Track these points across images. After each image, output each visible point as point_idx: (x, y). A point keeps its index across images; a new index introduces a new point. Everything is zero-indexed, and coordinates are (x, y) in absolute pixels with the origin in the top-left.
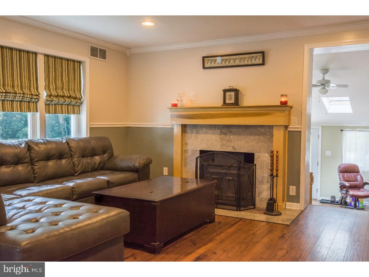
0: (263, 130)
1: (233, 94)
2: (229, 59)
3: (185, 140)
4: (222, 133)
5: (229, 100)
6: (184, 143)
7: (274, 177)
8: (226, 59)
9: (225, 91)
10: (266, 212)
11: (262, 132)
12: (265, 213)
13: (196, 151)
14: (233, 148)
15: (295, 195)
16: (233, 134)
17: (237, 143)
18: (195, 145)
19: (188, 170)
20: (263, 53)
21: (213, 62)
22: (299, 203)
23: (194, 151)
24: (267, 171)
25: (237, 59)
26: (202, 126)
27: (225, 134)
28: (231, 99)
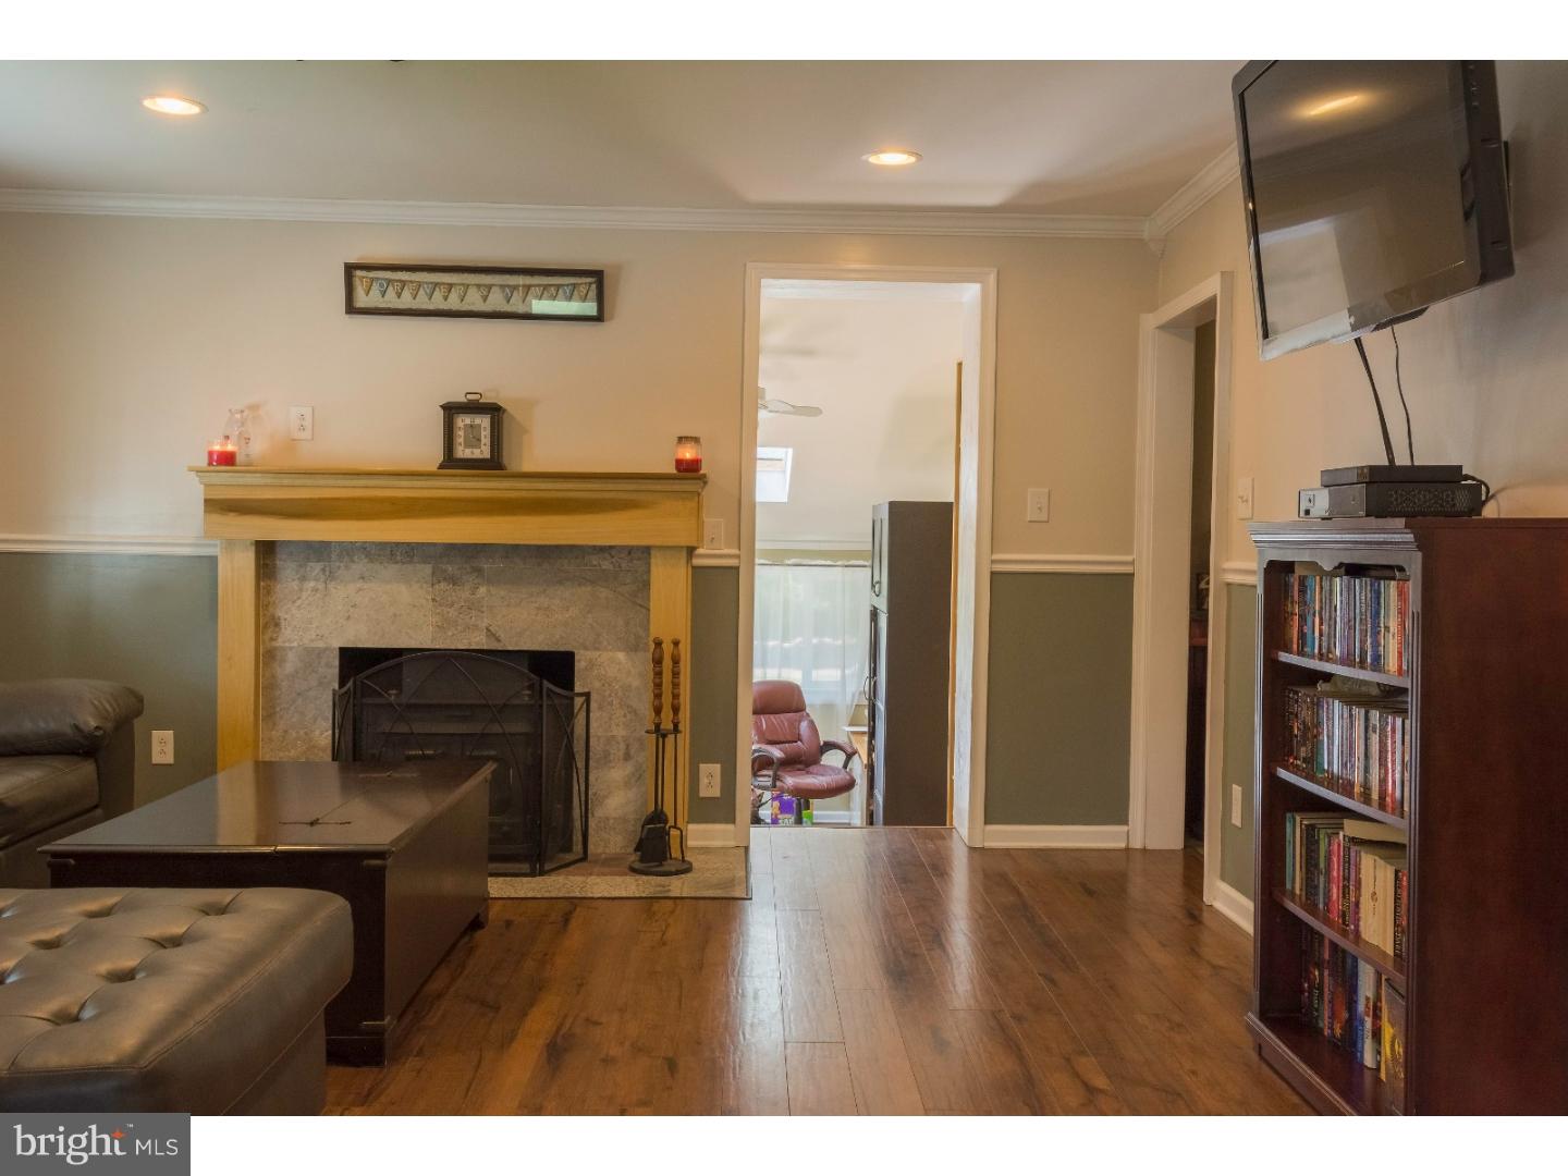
0: (606, 565)
1: (484, 422)
2: (463, 284)
3: (271, 609)
4: (439, 577)
5: (468, 445)
6: (266, 622)
7: (664, 736)
8: (448, 284)
9: (451, 410)
10: (637, 865)
11: (604, 570)
12: (634, 870)
13: (320, 653)
14: (490, 633)
15: (718, 794)
16: (490, 582)
17: (504, 616)
18: (317, 627)
19: (286, 732)
20: (598, 275)
21: (391, 288)
22: (734, 822)
23: (312, 655)
24: (625, 716)
25: (493, 289)
26: (349, 550)
27: (453, 581)
28: (474, 441)
